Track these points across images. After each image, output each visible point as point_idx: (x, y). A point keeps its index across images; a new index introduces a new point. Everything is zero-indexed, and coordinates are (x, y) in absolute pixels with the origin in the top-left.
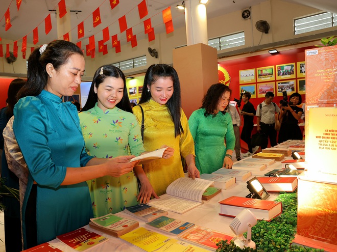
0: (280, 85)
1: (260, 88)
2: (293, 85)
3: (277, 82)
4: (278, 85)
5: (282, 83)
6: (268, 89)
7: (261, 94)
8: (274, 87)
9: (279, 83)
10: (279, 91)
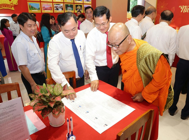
0: (56, 5)
1: (43, 6)
2: (62, 6)
3: (54, 3)
4: (54, 5)
5: (56, 4)
6: (48, 7)
7: (44, 10)
8: (52, 6)
9: (55, 4)
10: (55, 10)
